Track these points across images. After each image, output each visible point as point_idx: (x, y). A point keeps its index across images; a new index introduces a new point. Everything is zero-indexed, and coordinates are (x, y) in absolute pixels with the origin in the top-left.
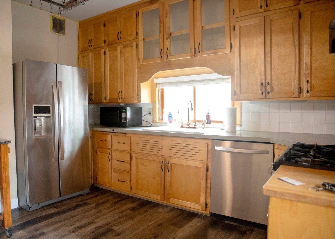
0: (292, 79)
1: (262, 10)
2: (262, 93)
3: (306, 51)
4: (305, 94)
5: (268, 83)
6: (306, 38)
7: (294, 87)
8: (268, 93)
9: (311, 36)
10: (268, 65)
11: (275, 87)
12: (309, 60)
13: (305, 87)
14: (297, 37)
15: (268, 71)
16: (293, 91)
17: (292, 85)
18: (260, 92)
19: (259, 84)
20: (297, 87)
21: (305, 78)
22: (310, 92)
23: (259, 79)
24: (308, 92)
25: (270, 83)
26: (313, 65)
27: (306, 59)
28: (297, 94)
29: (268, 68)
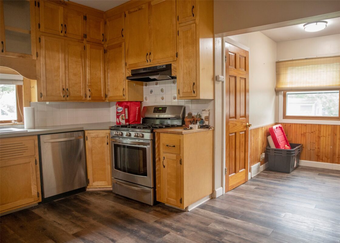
0: (81, 88)
1: (62, 34)
2: (64, 97)
3: (88, 72)
4: (88, 98)
5: (67, 89)
6: (88, 63)
7: (83, 93)
8: (68, 96)
9: (90, 62)
10: (67, 75)
11: (71, 92)
12: (90, 77)
13: (88, 94)
14: (83, 60)
15: (67, 81)
16: (82, 96)
17: (81, 92)
18: (62, 95)
19: (61, 89)
20: (84, 93)
21: (88, 88)
22: (91, 97)
23: (61, 85)
24: (90, 97)
25: (68, 90)
26: (92, 81)
27: (88, 76)
28: (84, 98)
29: (67, 78)
